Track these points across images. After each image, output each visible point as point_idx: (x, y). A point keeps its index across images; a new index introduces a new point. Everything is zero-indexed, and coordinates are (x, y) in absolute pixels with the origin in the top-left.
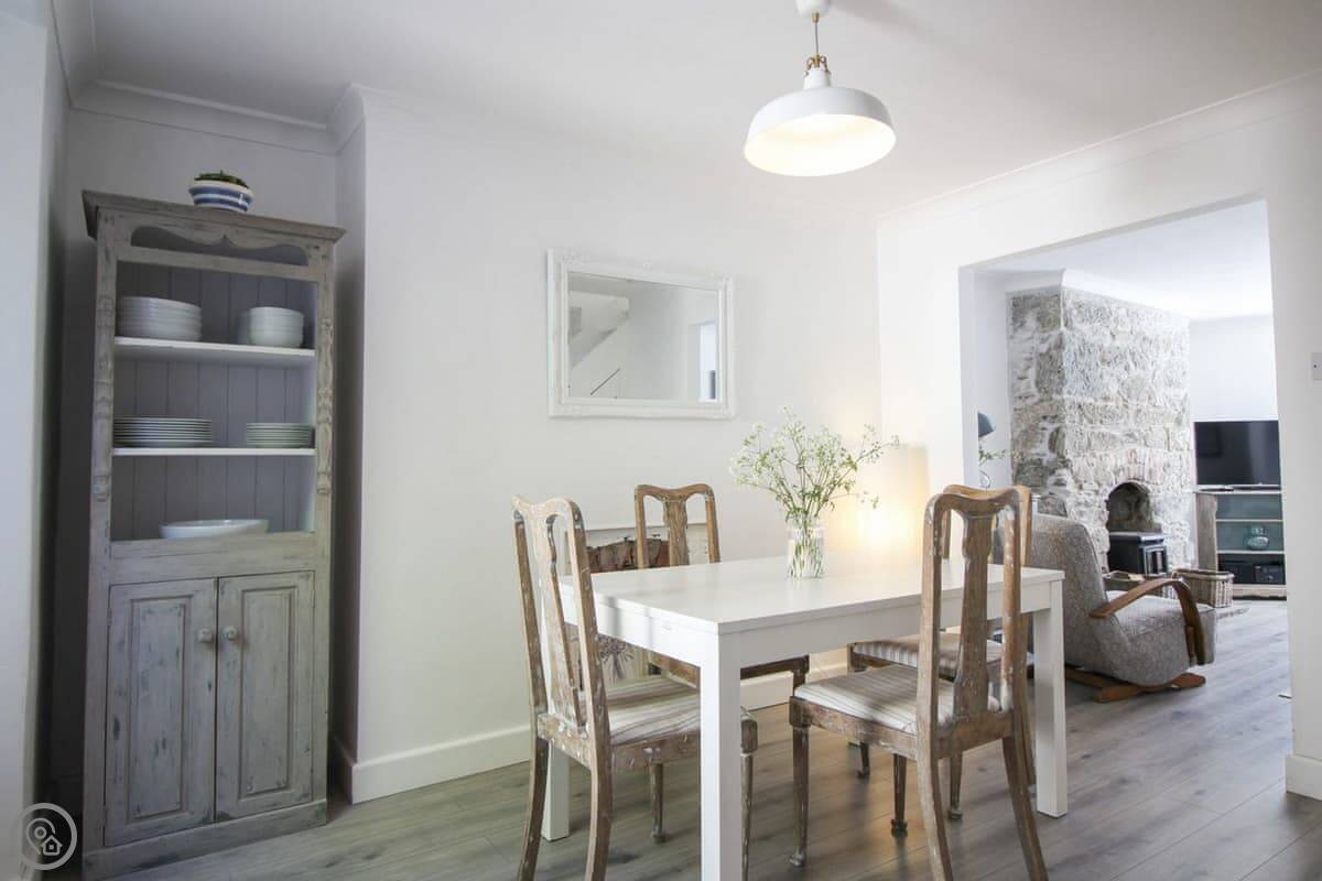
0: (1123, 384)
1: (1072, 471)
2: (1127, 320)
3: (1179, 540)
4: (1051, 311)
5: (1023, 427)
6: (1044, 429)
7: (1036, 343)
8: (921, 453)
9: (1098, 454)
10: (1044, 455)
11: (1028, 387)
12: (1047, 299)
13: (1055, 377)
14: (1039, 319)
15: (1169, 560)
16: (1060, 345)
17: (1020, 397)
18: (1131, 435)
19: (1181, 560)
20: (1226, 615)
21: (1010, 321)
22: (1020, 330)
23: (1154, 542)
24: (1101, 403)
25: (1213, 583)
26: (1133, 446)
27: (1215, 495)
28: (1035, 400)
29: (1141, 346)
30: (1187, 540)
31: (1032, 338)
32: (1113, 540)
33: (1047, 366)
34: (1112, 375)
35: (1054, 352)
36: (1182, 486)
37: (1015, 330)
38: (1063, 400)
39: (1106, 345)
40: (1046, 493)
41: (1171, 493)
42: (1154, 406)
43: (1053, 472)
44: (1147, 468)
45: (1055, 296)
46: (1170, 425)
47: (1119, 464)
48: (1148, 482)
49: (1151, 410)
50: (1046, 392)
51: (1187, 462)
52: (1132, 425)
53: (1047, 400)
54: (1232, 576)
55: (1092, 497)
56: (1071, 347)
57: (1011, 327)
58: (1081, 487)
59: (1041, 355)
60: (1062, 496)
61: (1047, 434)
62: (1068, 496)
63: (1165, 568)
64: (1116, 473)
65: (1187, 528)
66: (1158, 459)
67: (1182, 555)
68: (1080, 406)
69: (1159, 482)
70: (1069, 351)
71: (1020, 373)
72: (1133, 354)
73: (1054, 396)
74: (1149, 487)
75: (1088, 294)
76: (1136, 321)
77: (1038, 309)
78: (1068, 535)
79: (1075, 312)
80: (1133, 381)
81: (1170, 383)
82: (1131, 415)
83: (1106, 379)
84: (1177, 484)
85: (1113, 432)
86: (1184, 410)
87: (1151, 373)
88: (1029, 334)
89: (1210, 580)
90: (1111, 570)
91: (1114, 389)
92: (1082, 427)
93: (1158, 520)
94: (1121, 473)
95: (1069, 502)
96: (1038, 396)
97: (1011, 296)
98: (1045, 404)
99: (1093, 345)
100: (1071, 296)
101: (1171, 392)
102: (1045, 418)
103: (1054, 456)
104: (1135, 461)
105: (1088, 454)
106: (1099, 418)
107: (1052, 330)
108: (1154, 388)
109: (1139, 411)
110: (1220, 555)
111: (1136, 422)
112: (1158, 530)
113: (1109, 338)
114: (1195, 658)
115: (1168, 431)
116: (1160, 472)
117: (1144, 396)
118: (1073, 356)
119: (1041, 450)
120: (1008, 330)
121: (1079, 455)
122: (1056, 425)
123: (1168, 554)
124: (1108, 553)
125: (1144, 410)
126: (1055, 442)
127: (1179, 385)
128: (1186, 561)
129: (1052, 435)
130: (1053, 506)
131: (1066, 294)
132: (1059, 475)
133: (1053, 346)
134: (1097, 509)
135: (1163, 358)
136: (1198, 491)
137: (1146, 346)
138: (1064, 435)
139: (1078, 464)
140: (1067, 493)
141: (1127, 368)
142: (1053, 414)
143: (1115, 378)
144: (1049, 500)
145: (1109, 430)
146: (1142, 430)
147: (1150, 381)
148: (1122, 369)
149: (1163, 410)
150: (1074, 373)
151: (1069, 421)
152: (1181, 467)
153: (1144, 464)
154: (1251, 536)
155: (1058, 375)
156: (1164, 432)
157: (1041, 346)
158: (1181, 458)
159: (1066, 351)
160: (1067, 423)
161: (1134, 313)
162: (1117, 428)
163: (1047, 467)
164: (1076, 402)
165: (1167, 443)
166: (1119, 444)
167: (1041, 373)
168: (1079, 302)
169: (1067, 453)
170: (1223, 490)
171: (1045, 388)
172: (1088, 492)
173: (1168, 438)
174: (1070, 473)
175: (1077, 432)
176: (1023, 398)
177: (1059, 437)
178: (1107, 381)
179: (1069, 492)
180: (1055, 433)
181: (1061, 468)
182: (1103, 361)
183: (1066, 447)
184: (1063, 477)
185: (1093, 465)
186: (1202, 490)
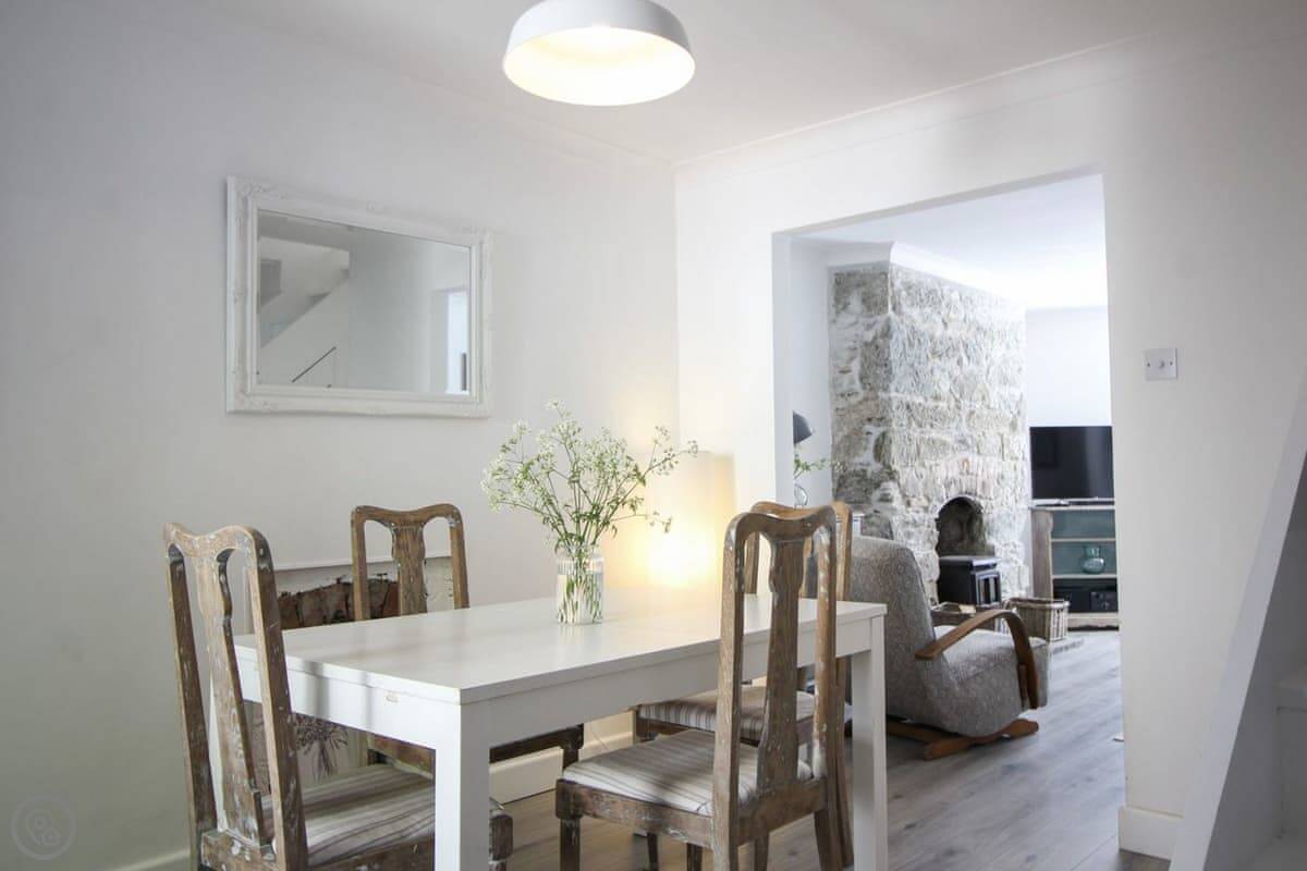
0: (955, 381)
1: (899, 485)
2: (959, 305)
3: (1013, 565)
4: (878, 291)
5: (846, 431)
6: (868, 433)
7: (860, 330)
8: (726, 463)
9: (926, 463)
10: (868, 464)
11: (852, 382)
12: (874, 277)
13: (881, 371)
14: (864, 301)
15: (1003, 588)
16: (887, 333)
17: (842, 395)
18: (963, 442)
19: (1015, 587)
20: (1061, 649)
21: (832, 302)
22: (843, 313)
23: (987, 567)
24: (931, 403)
25: (1047, 613)
26: (966, 454)
27: (1052, 512)
28: (860, 398)
29: (975, 337)
30: (1021, 562)
31: (856, 323)
32: (943, 566)
33: (873, 358)
34: (943, 370)
35: (880, 341)
36: (1016, 501)
37: (838, 313)
38: (890, 399)
39: (937, 335)
40: (870, 511)
41: (1005, 508)
42: (988, 407)
43: (877, 486)
44: (980, 479)
45: (881, 273)
46: (1005, 430)
47: (950, 475)
48: (980, 497)
49: (985, 412)
50: (871, 389)
51: (1022, 472)
52: (965, 430)
53: (873, 399)
54: (1067, 604)
55: (921, 515)
56: (900, 335)
57: (834, 310)
58: (908, 504)
59: (866, 344)
60: (886, 514)
61: (872, 440)
62: (893, 514)
63: (998, 598)
64: (948, 486)
65: (1021, 549)
66: (992, 470)
67: (1016, 581)
68: (908, 407)
69: (992, 496)
70: (897, 339)
71: (843, 366)
72: (966, 346)
73: (880, 394)
74: (983, 503)
75: (918, 273)
76: (971, 307)
77: (863, 289)
78: (892, 559)
79: (904, 293)
80: (966, 378)
81: (1005, 381)
82: (964, 420)
83: (937, 373)
84: (1011, 499)
85: (944, 438)
87: (985, 369)
88: (852, 319)
89: (1044, 610)
90: (940, 602)
91: (945, 386)
92: (911, 432)
93: (991, 541)
94: (953, 486)
95: (896, 521)
96: (862, 394)
97: (834, 272)
98: (871, 403)
99: (923, 334)
100: (900, 274)
101: (1006, 391)
102: (870, 420)
103: (879, 466)
104: (968, 473)
105: (916, 464)
106: (929, 421)
107: (879, 314)
108: (987, 385)
109: (972, 413)
110: (1055, 581)
111: (969, 425)
112: (991, 553)
113: (941, 326)
114: (1027, 702)
115: (1002, 436)
116: (993, 485)
117: (977, 395)
118: (900, 344)
119: (865, 458)
120: (829, 313)
121: (907, 466)
122: (882, 429)
123: (1002, 580)
124: (938, 582)
125: (977, 412)
126: (880, 450)
127: (1013, 384)
128: (1021, 588)
129: (877, 440)
130: (878, 526)
131: (894, 272)
132: (885, 489)
133: (879, 334)
134: (925, 529)
135: (998, 353)
136: (1033, 506)
137: (980, 337)
138: (891, 442)
139: (906, 476)
140: (894, 510)
141: (959, 362)
142: (878, 416)
143: (946, 374)
144: (873, 519)
145: (939, 436)
146: (975, 436)
147: (984, 378)
148: (955, 364)
149: (998, 412)
150: (902, 368)
151: (897, 424)
152: (1016, 478)
153: (977, 475)
154: (1086, 557)
155: (884, 369)
156: (999, 439)
157: (866, 333)
158: (1015, 469)
159: (894, 340)
160: (894, 426)
161: (967, 298)
162: (948, 433)
163: (871, 480)
164: (904, 401)
165: (1002, 451)
166: (950, 451)
167: (866, 366)
168: (908, 283)
169: (893, 462)
170: (1058, 505)
171: (870, 384)
172: (916, 508)
173: (1003, 445)
174: (897, 487)
175: (905, 437)
176: (846, 396)
177: (886, 443)
178: (938, 377)
179: (896, 509)
180: (881, 439)
181: (887, 481)
182: (934, 353)
183: (893, 455)
184: (890, 492)
185: (922, 477)
186: (1037, 506)
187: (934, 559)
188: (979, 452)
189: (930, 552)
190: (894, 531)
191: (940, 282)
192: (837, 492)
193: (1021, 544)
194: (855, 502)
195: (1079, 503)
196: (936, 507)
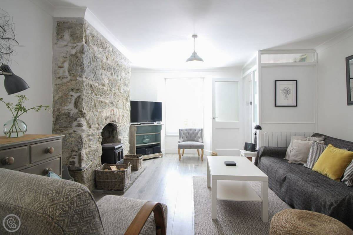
2: (112, 53)
3: (125, 144)
4: (78, 32)
5: (60, 94)
6: (71, 96)
7: (69, 48)
9: (98, 111)
10: (71, 110)
11: (64, 72)
12: (77, 25)
13: (79, 68)
14: (71, 36)
15: (124, 152)
16: (82, 51)
17: (59, 78)
18: (112, 103)
21: (55, 34)
22: (60, 40)
23: (120, 148)
24: (101, 87)
25: (138, 160)
26: (113, 108)
27: (136, 126)
28: (68, 79)
30: (127, 143)
31: (67, 45)
33: (75, 62)
35: (79, 55)
36: (127, 123)
37: (58, 40)
38: (83, 81)
39: (104, 61)
40: (72, 131)
41: (124, 126)
42: (120, 92)
43: (75, 120)
44: (117, 117)
45: (80, 24)
46: (124, 101)
47: (107, 115)
48: (117, 123)
49: (119, 94)
50: (74, 76)
51: (129, 114)
52: (113, 100)
53: (74, 80)
55: (96, 131)
58: (90, 127)
59: (72, 55)
60: (80, 132)
61: (74, 99)
62: (83, 132)
63: (122, 157)
64: (106, 119)
66: (121, 113)
67: (126, 150)
68: (91, 86)
69: (121, 123)
70: (87, 55)
71: (60, 64)
73: (78, 78)
74: (117, 125)
76: (116, 56)
77: (71, 30)
79: (90, 37)
81: (125, 85)
82: (112, 95)
84: (126, 123)
86: (128, 95)
88: (65, 43)
91: (106, 81)
92: (92, 97)
93: (120, 137)
94: (108, 119)
95: (84, 135)
97: (56, 20)
98: (73, 82)
101: (125, 88)
102: (72, 90)
103: (77, 111)
104: (113, 114)
105: (94, 110)
106: (100, 93)
107: (79, 42)
108: (120, 85)
109: (115, 93)
111: (114, 98)
112: (119, 142)
113: (105, 58)
115: (124, 102)
116: (121, 119)
119: (70, 107)
120: (53, 39)
121: (90, 111)
122: (78, 94)
123: (123, 150)
125: (117, 93)
126: (77, 103)
127: (127, 86)
128: (127, 152)
129: (76, 99)
130: (75, 138)
131: (86, 25)
132: (79, 121)
133: (78, 51)
134: (98, 136)
135: (123, 75)
137: (118, 67)
138: (82, 100)
139: (89, 115)
140: (83, 130)
141: (111, 74)
142: (77, 88)
143: (107, 77)
144: (73, 135)
145: (104, 100)
146: (116, 101)
147: (119, 82)
148: (110, 74)
149: (123, 94)
150: (89, 69)
151: (86, 93)
152: (127, 116)
153: (116, 115)
154: (144, 139)
155: (80, 67)
156: (123, 103)
157: (71, 50)
158: (127, 113)
159: (85, 55)
160: (84, 93)
161: (114, 52)
162: (107, 99)
163: (72, 117)
164: (90, 84)
165: (123, 107)
166: (107, 106)
167: (71, 65)
168: (93, 34)
169: (84, 109)
170: (138, 124)
171: (73, 74)
172: (93, 129)
173: (124, 106)
174: (85, 120)
175: (89, 99)
176: (61, 78)
177: (80, 100)
178: (104, 77)
179: (84, 130)
180: (78, 99)
181: (80, 117)
182: (103, 68)
183: (83, 106)
184: (81, 122)
185: (96, 116)
186: (132, 125)
187: (100, 147)
188: (117, 107)
189: (99, 145)
190: (83, 140)
191: (106, 40)
192: (55, 123)
193: (128, 137)
194: (64, 127)
195: (143, 124)
196: (101, 127)
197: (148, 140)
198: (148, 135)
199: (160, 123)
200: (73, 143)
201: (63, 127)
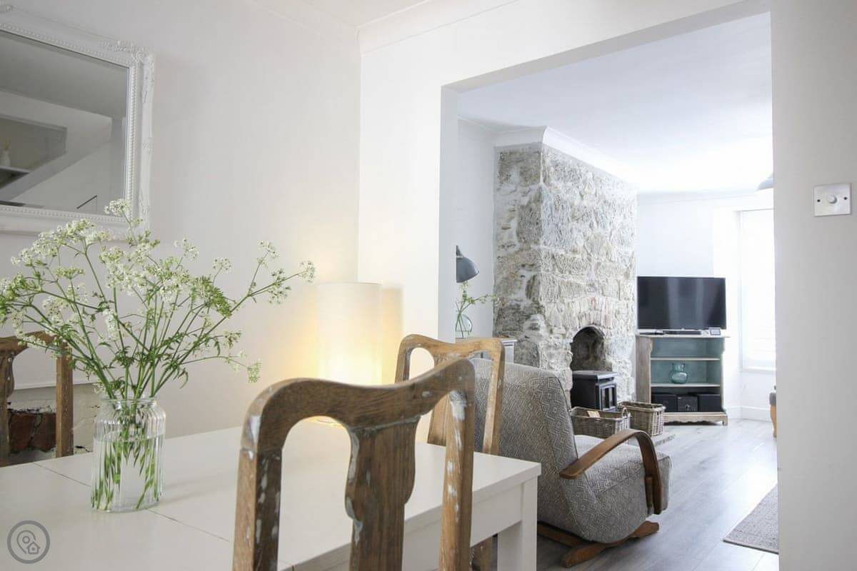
0: (587, 240)
1: (544, 316)
2: (592, 183)
3: (624, 377)
4: (533, 166)
5: (505, 274)
6: (522, 276)
7: (518, 196)
9: (565, 301)
10: (521, 301)
11: (510, 236)
12: (530, 155)
13: (534, 229)
14: (522, 174)
15: (618, 393)
16: (539, 199)
17: (503, 246)
18: (592, 285)
19: (625, 393)
20: (660, 442)
21: (497, 174)
22: (505, 183)
23: (608, 380)
24: (570, 255)
25: (651, 415)
26: (594, 295)
27: (652, 338)
28: (516, 249)
29: (603, 208)
30: (629, 376)
31: (515, 191)
32: (576, 379)
33: (527, 218)
34: (580, 231)
35: (533, 205)
36: (628, 330)
37: (501, 183)
38: (540, 250)
39: (576, 203)
40: (522, 337)
41: (620, 336)
42: (610, 260)
43: (528, 317)
44: (603, 314)
45: (535, 152)
46: (621, 278)
47: (582, 310)
48: (603, 327)
49: (608, 264)
50: (525, 242)
51: (632, 309)
52: (594, 277)
53: (526, 250)
54: (664, 408)
55: (560, 340)
56: (548, 201)
57: (498, 180)
58: (551, 332)
59: (522, 207)
60: (533, 339)
61: (525, 281)
62: (540, 340)
63: (614, 403)
64: (580, 319)
65: (629, 366)
66: (611, 307)
67: (626, 389)
68: (553, 257)
69: (612, 327)
70: (546, 204)
71: (503, 223)
72: (596, 214)
73: (532, 246)
74: (604, 331)
75: (564, 155)
76: (600, 185)
77: (521, 164)
79: (552, 169)
80: (595, 238)
81: (622, 242)
82: (593, 269)
83: (575, 232)
84: (624, 329)
85: (579, 282)
86: (631, 266)
87: (610, 231)
88: (513, 188)
89: (647, 413)
90: (573, 407)
91: (581, 243)
92: (554, 276)
93: (610, 359)
94: (584, 319)
95: (541, 345)
96: (518, 245)
97: (499, 151)
98: (525, 252)
99: (566, 202)
100: (550, 154)
101: (623, 249)
102: (523, 266)
103: (530, 302)
104: (595, 309)
105: (558, 301)
106: (568, 268)
107: (533, 184)
108: (610, 244)
109: (599, 264)
110: (652, 388)
111: (596, 273)
112: (610, 369)
113: (579, 197)
114: (652, 509)
115: (619, 282)
116: (612, 318)
117: (603, 251)
118: (549, 209)
119: (519, 296)
120: (495, 183)
121: (550, 302)
122: (533, 273)
123: (617, 388)
124: (571, 391)
125: (603, 264)
126: (531, 289)
127: (629, 245)
128: (629, 394)
129: (529, 282)
130: (527, 349)
131: (546, 151)
132: (534, 320)
133: (533, 199)
134: (564, 351)
135: (618, 220)
136: (638, 334)
137: (606, 208)
138: (539, 283)
139: (550, 310)
140: (539, 337)
141: (591, 226)
142: (530, 263)
143: (582, 233)
144: (524, 343)
145: (575, 280)
146: (601, 281)
147: (608, 238)
148: (588, 226)
149: (617, 265)
150: (550, 226)
151: (544, 270)
152: (628, 313)
153: (601, 311)
154: (675, 371)
155: (536, 227)
156: (616, 284)
157: (522, 198)
158: (627, 307)
159: (544, 204)
160: (542, 271)
161: (598, 178)
162: (582, 278)
163: (523, 312)
164: (550, 252)
165: (619, 293)
166: (583, 292)
167: (522, 224)
168: (556, 161)
169: (541, 300)
170: (656, 334)
171: (524, 238)
172: (557, 335)
173: (619, 289)
174: (543, 318)
175: (550, 280)
176: (506, 247)
177: (535, 284)
178: (575, 236)
179: (541, 336)
180: (532, 281)
181: (535, 313)
182: (573, 217)
183: (540, 293)
184: (537, 322)
185: (562, 311)
186: (641, 334)
187: (569, 374)
188: (603, 293)
189: (566, 368)
190: (540, 352)
191: (579, 163)
192: (497, 321)
193: (629, 362)
194: (511, 329)
195: (671, 333)
196: (571, 334)
197: (685, 374)
198: (684, 363)
199: (720, 334)
200: (524, 357)
201: (508, 330)
